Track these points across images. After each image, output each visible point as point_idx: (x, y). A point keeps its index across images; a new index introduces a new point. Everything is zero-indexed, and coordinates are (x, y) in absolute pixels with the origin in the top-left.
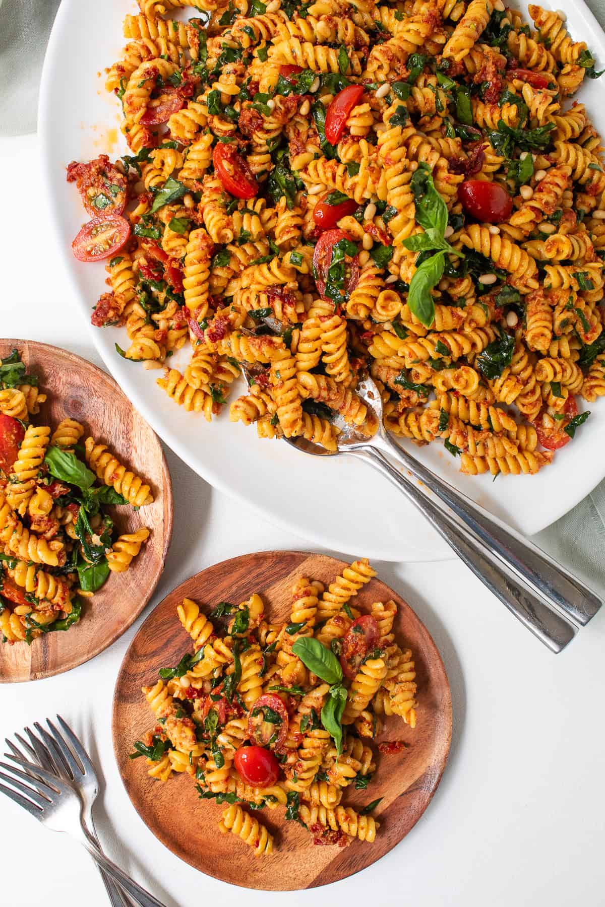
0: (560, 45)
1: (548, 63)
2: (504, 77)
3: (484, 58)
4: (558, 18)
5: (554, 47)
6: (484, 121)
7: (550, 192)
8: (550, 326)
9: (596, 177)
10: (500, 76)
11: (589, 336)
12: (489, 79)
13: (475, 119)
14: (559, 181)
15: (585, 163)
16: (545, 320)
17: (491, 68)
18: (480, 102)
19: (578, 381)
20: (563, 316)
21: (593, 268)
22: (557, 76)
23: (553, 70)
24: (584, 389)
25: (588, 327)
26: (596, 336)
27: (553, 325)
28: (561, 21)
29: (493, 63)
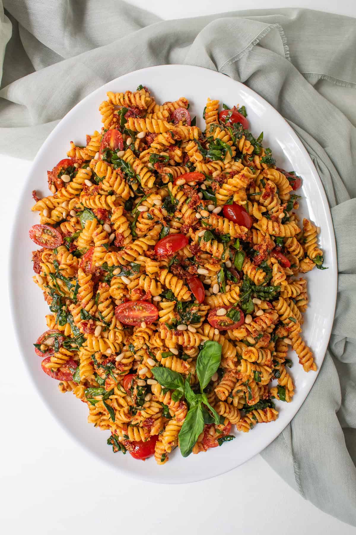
0: (310, 246)
1: (299, 253)
2: (269, 254)
3: (264, 240)
4: (316, 232)
5: (306, 245)
6: (247, 272)
7: (260, 325)
8: (230, 390)
9: (291, 325)
10: (266, 253)
11: (250, 402)
12: (260, 252)
13: (243, 269)
14: (267, 321)
15: (289, 315)
16: (229, 386)
17: (264, 247)
18: (250, 261)
19: (236, 420)
20: (240, 388)
21: (266, 371)
22: (300, 261)
23: (300, 258)
24: (238, 424)
25: (251, 397)
26: (254, 403)
27: (232, 390)
28: (317, 234)
29: (267, 245)
